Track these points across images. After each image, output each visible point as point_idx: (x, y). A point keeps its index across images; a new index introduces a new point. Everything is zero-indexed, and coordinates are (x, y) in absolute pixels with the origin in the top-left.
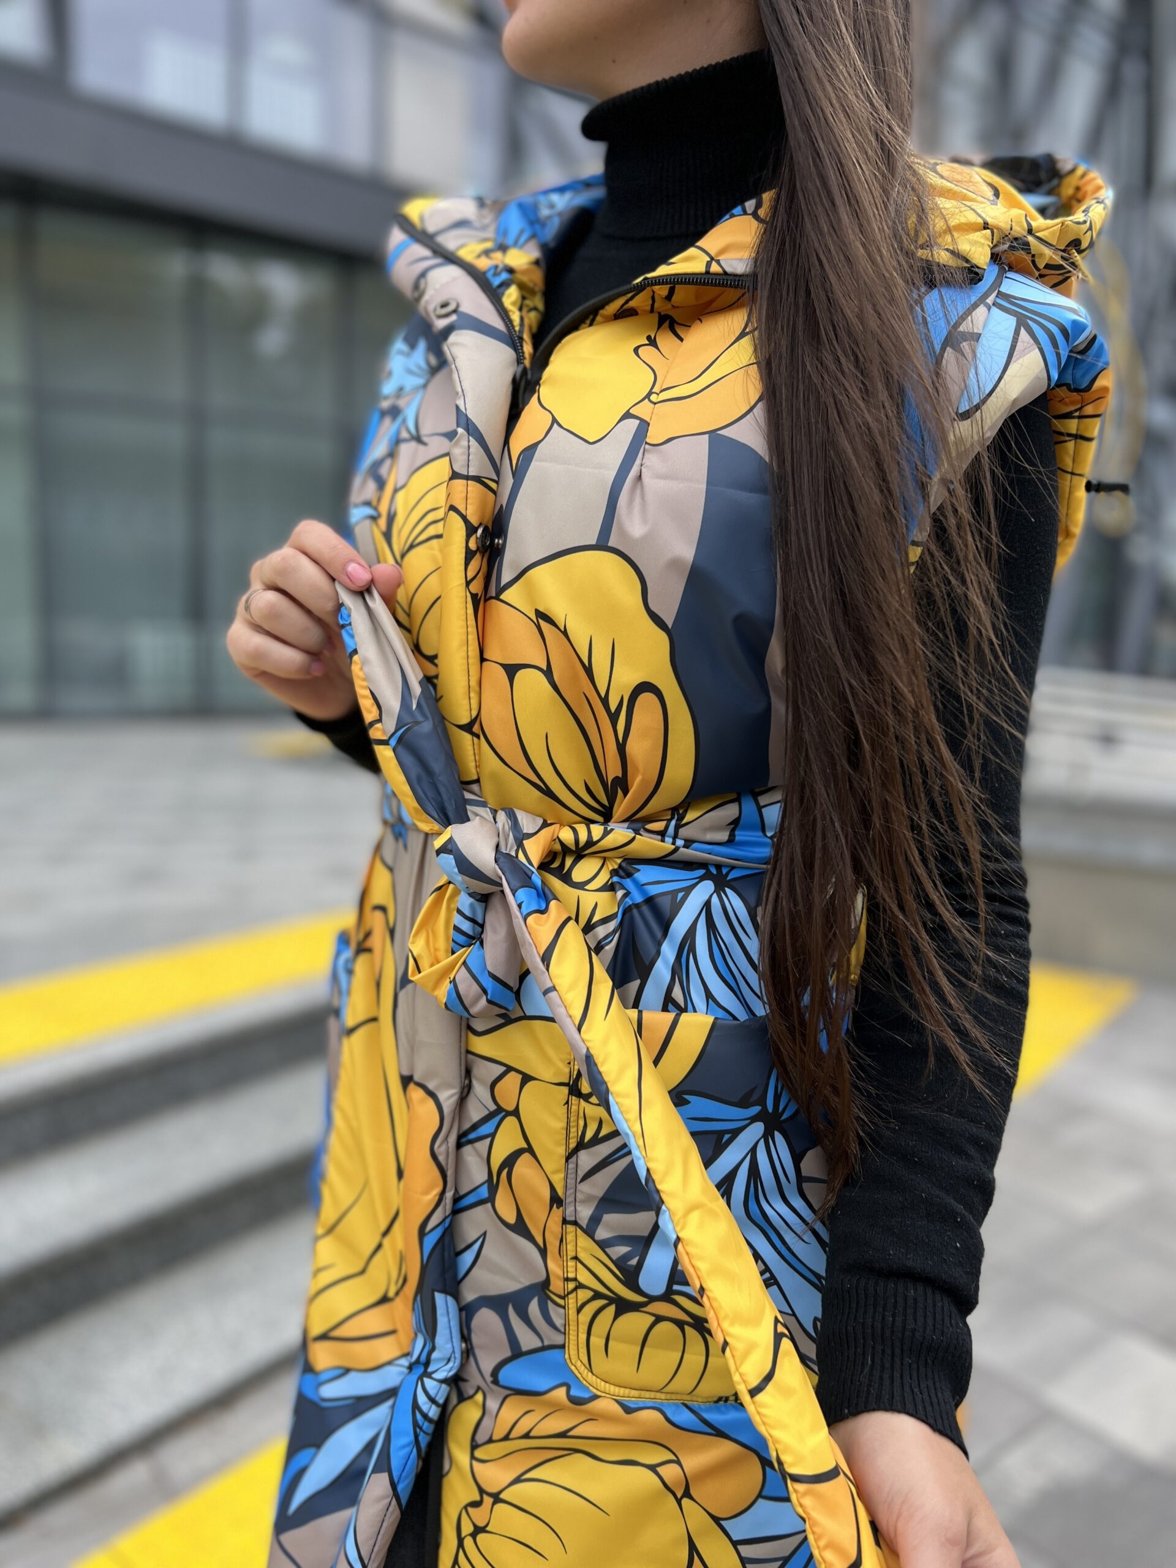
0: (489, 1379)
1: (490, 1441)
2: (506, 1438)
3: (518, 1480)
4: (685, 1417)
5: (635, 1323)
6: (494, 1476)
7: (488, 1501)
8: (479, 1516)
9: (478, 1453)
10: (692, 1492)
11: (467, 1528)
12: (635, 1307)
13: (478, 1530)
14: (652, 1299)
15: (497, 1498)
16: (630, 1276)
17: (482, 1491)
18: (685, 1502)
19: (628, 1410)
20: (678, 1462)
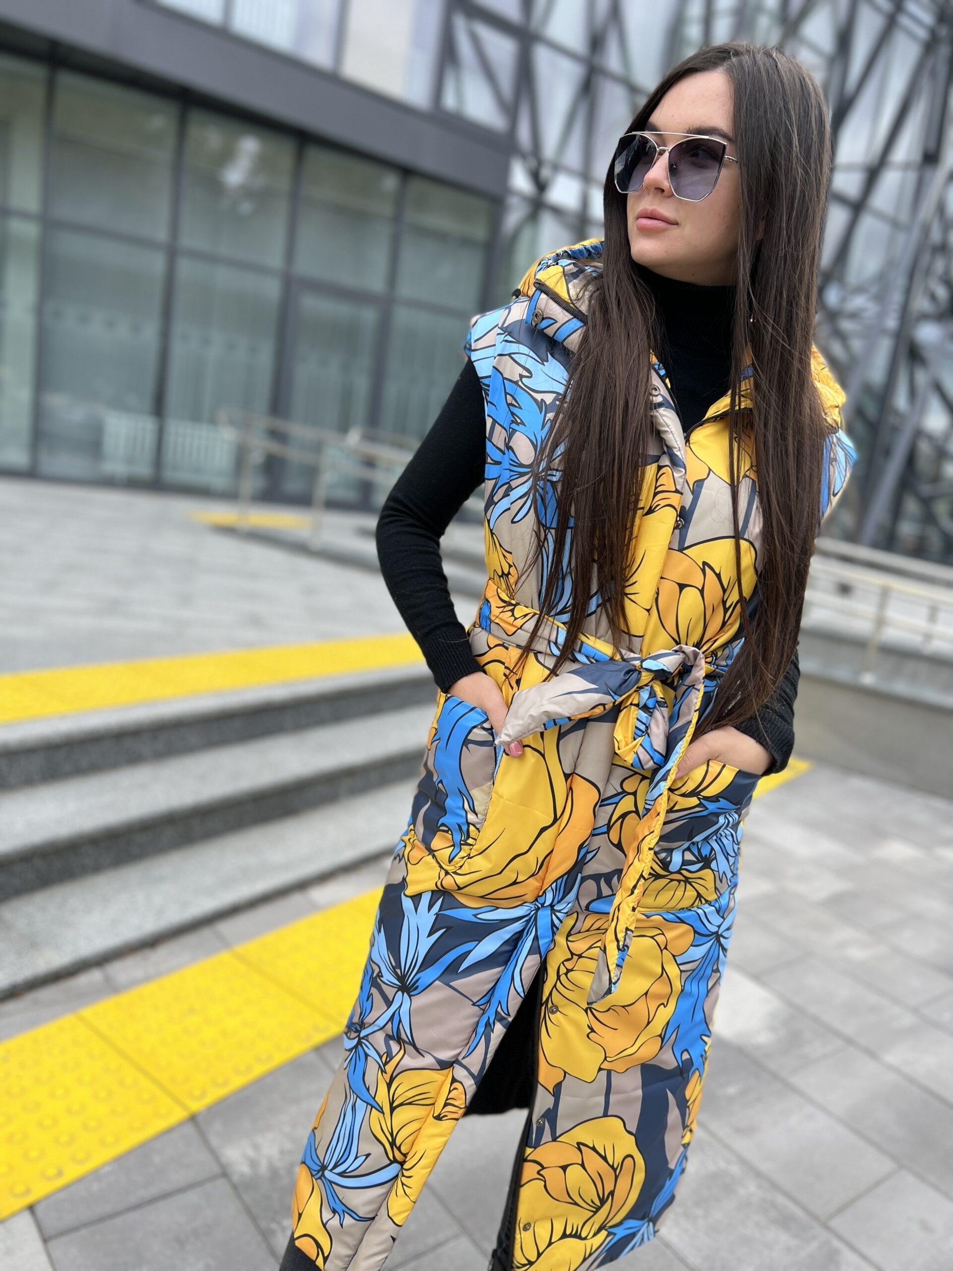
0: (584, 908)
1: (579, 932)
2: (588, 930)
3: (590, 948)
4: (670, 917)
5: (662, 882)
6: (579, 946)
7: (575, 958)
8: (569, 965)
9: (570, 939)
10: (668, 947)
11: (563, 970)
12: (663, 877)
13: (568, 971)
14: (672, 873)
15: (580, 956)
16: (665, 865)
17: (572, 954)
18: (664, 951)
19: (648, 917)
20: (663, 934)
